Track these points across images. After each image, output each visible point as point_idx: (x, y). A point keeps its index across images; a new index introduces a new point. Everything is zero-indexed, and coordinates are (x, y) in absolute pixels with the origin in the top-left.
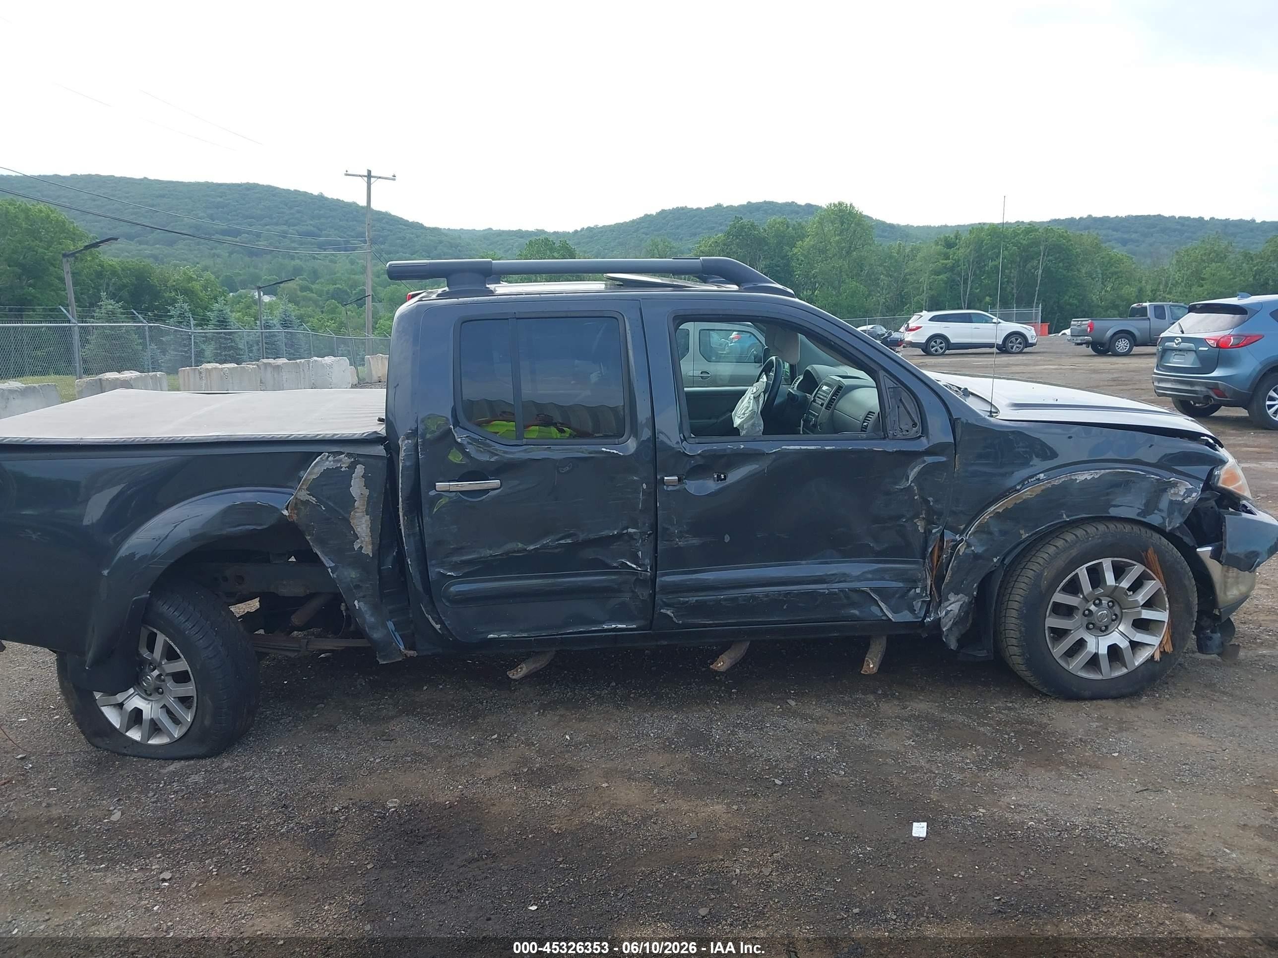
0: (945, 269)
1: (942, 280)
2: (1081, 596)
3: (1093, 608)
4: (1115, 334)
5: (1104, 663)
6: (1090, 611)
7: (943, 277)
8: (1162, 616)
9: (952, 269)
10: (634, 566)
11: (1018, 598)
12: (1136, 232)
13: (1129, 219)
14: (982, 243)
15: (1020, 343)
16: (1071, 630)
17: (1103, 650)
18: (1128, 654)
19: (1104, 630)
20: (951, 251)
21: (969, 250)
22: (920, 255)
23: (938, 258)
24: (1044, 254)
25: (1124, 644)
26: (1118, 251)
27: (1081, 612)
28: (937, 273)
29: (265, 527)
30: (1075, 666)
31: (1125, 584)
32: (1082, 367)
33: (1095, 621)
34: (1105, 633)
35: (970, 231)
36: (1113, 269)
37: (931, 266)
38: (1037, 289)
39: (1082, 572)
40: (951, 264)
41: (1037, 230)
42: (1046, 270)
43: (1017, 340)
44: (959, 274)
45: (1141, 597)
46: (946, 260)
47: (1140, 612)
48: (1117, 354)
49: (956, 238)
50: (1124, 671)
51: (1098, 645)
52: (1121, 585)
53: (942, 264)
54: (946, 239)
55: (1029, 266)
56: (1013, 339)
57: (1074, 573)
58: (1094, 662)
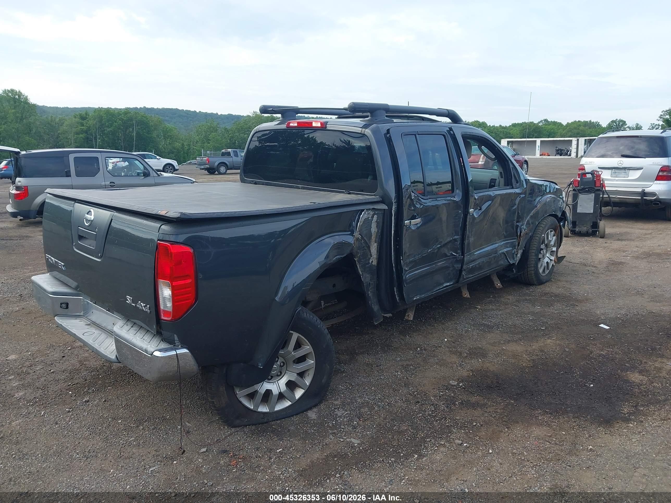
0: (82, 132)
1: (81, 137)
4: (219, 164)
5: (546, 269)
7: (81, 136)
8: (556, 249)
9: (86, 132)
10: (455, 254)
12: (167, 116)
13: (163, 110)
14: (102, 118)
15: (171, 169)
17: (546, 264)
18: (549, 264)
20: (84, 122)
21: (95, 122)
22: (66, 123)
23: (77, 125)
24: (136, 126)
25: (549, 261)
26: (169, 125)
28: (77, 133)
35: (94, 111)
36: (169, 134)
37: (74, 130)
38: (134, 143)
40: (85, 129)
41: (130, 113)
42: (138, 133)
43: (169, 167)
44: (92, 135)
46: (82, 126)
47: (552, 248)
48: (220, 174)
49: (86, 114)
50: (549, 271)
53: (81, 129)
54: (80, 115)
55: (128, 131)
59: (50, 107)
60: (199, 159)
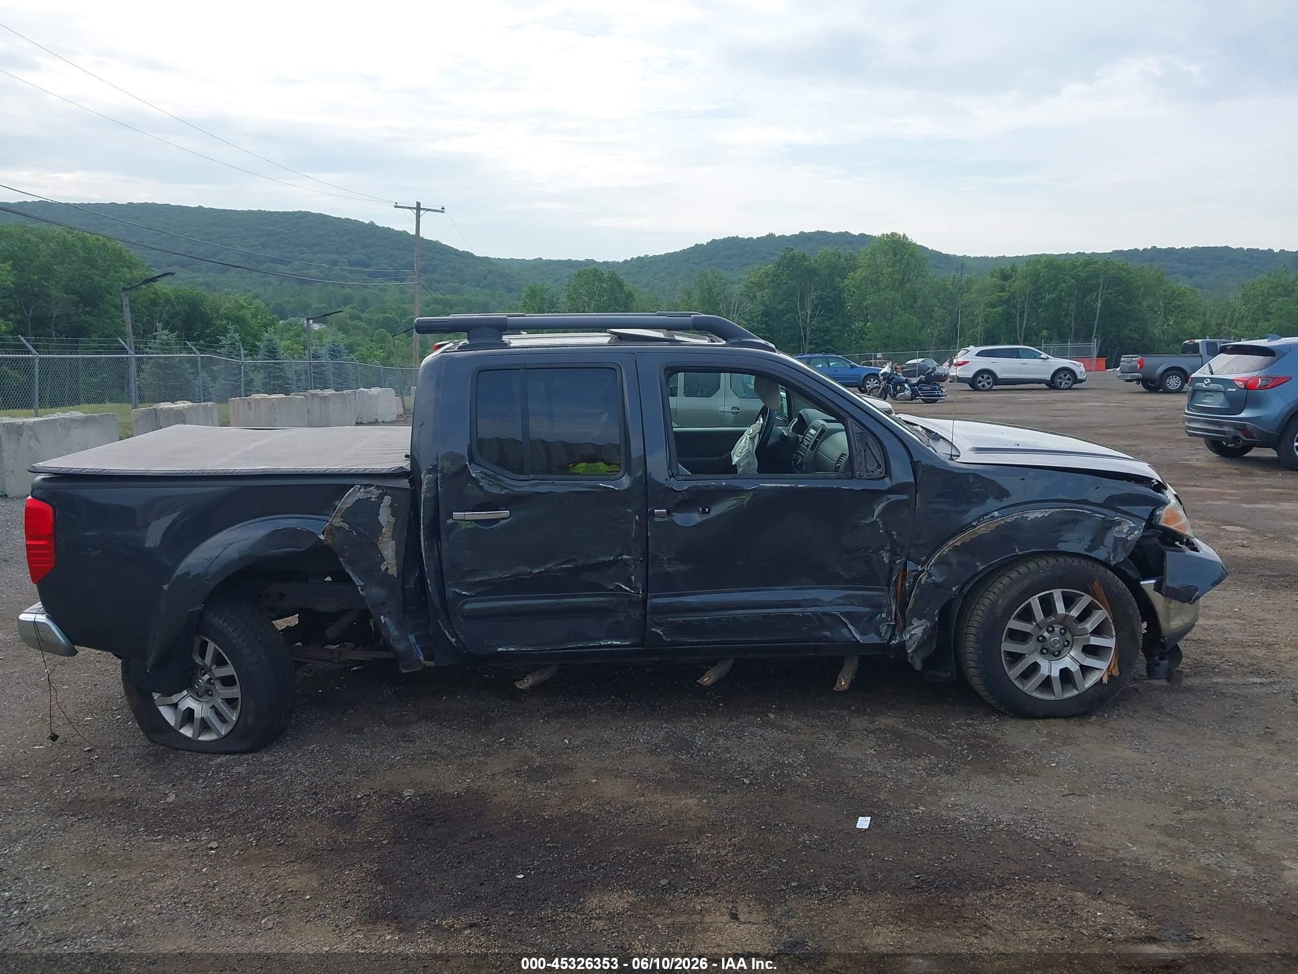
0: (1000, 302)
1: (997, 312)
2: (1035, 624)
3: (1046, 634)
4: (1166, 371)
5: (1057, 685)
6: (1043, 637)
7: (998, 309)
8: (1109, 642)
9: (1007, 302)
10: (628, 589)
11: (975, 624)
12: (1203, 264)
13: (1196, 250)
14: (1039, 275)
15: (1069, 380)
16: (1025, 654)
17: (1055, 673)
18: (1078, 677)
19: (1057, 655)
20: (1007, 284)
21: (1025, 283)
22: (975, 287)
23: (993, 291)
24: (1103, 288)
25: (1074, 668)
26: (1183, 284)
27: (1034, 638)
28: (993, 306)
29: (303, 549)
30: (1030, 687)
31: (1075, 613)
32: (1128, 405)
33: (1048, 646)
34: (1058, 658)
35: (1027, 263)
36: (1176, 302)
37: (987, 299)
38: (1096, 322)
39: (1035, 602)
40: (1006, 297)
41: (1096, 262)
42: (1106, 304)
43: (1065, 376)
44: (1015, 307)
45: (1090, 625)
46: (1002, 292)
47: (1089, 639)
48: (1168, 391)
49: (1012, 269)
50: (1076, 692)
51: (1051, 668)
52: (1071, 614)
53: (998, 296)
54: (1002, 271)
55: (1087, 299)
56: (1062, 375)
57: (1027, 602)
58: (1047, 683)
59: (975, 258)
60: (1125, 359)
